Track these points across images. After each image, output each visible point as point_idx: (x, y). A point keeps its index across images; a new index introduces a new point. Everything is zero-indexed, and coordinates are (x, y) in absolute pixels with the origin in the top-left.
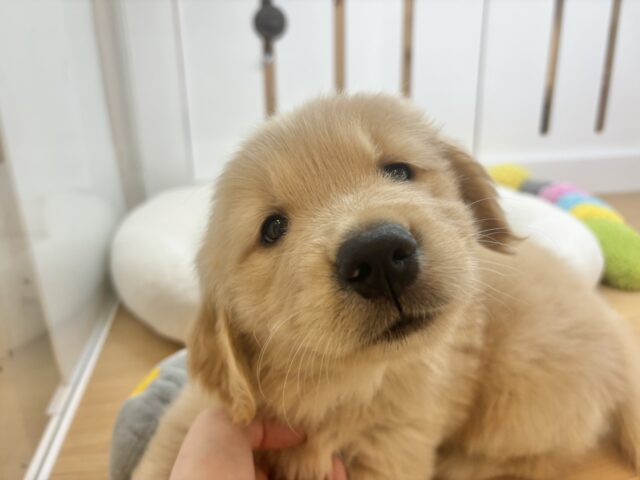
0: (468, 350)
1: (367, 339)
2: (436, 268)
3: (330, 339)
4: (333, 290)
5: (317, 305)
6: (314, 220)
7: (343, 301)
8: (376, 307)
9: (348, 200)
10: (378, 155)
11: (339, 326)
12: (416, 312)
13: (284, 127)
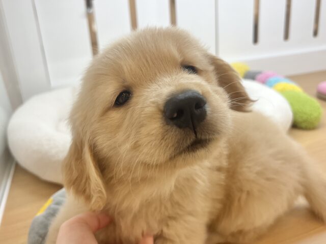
0: (219, 169)
1: (178, 151)
2: (215, 115)
3: (157, 151)
4: (162, 125)
5: (152, 133)
6: (149, 90)
7: (167, 131)
8: (184, 133)
9: (167, 80)
10: (181, 59)
11: (163, 144)
12: (203, 137)
13: (129, 42)
